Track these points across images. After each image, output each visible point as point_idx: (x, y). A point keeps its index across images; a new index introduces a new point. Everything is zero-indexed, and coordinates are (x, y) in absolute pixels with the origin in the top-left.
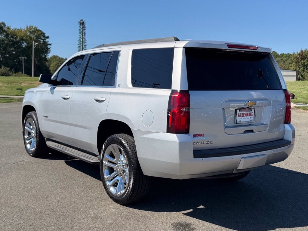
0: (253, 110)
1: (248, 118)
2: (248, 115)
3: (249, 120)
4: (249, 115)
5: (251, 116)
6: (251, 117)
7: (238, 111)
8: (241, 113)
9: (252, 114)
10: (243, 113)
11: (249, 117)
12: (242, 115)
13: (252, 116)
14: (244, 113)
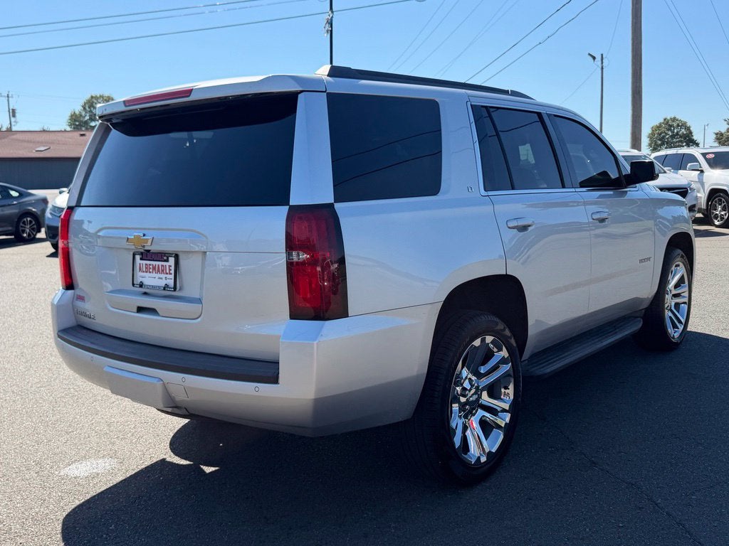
0: (172, 260)
1: (159, 278)
2: (159, 271)
3: (162, 283)
4: (163, 271)
5: (167, 274)
6: (168, 276)
7: (138, 257)
8: (144, 262)
9: (170, 270)
10: (148, 262)
11: (163, 276)
12: (146, 268)
13: (171, 274)
14: (150, 265)
